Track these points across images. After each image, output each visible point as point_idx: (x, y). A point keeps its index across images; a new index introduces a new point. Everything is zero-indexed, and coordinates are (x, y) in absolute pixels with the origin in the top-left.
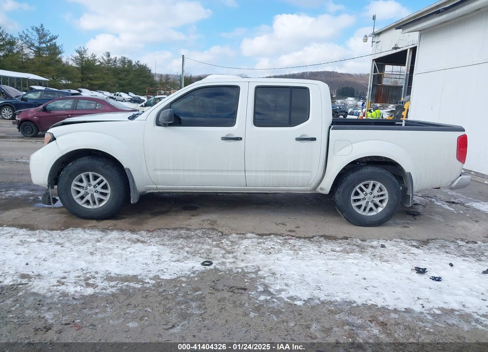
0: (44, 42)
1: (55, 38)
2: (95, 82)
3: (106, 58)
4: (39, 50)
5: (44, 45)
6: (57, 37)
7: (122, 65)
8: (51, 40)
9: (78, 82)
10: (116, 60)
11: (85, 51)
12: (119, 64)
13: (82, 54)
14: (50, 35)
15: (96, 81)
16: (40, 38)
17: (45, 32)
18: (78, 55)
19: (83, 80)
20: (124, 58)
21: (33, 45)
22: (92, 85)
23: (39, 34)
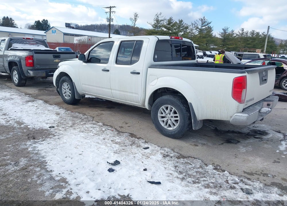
0: (204, 26)
1: (210, 23)
2: (230, 47)
3: (241, 32)
4: (201, 31)
5: (204, 28)
6: (211, 23)
7: (251, 35)
8: (207, 24)
9: (221, 46)
10: (247, 33)
11: (227, 29)
12: (249, 35)
13: (226, 31)
14: (208, 22)
15: (232, 46)
16: (202, 24)
17: (206, 20)
18: (223, 31)
19: (223, 46)
20: (254, 31)
21: (198, 28)
22: (229, 48)
23: (202, 22)
